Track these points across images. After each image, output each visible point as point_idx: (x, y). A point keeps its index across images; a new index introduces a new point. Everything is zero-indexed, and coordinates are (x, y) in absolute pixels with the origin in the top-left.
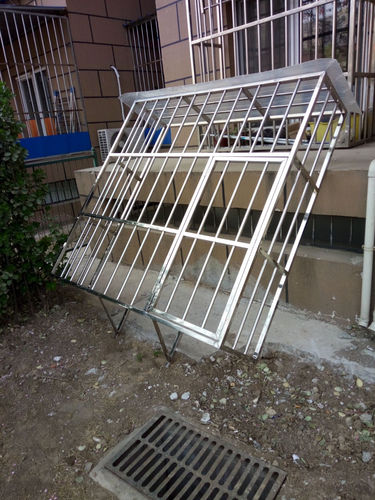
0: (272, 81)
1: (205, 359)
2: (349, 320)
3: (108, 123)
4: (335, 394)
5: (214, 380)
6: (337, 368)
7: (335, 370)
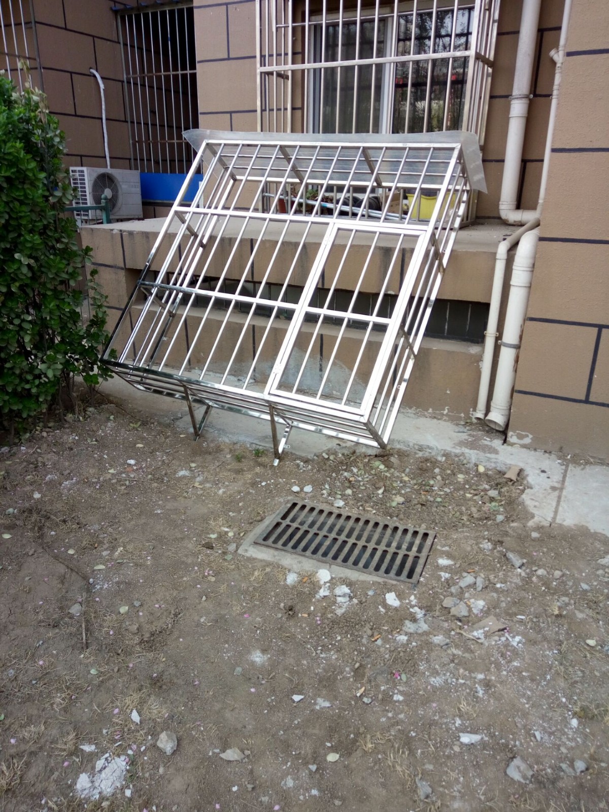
0: (400, 145)
1: (317, 456)
2: (462, 415)
3: (83, 158)
4: (459, 480)
5: (331, 476)
6: (458, 457)
7: (457, 459)
